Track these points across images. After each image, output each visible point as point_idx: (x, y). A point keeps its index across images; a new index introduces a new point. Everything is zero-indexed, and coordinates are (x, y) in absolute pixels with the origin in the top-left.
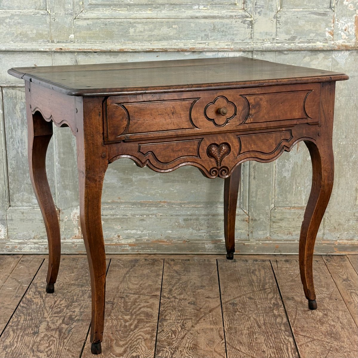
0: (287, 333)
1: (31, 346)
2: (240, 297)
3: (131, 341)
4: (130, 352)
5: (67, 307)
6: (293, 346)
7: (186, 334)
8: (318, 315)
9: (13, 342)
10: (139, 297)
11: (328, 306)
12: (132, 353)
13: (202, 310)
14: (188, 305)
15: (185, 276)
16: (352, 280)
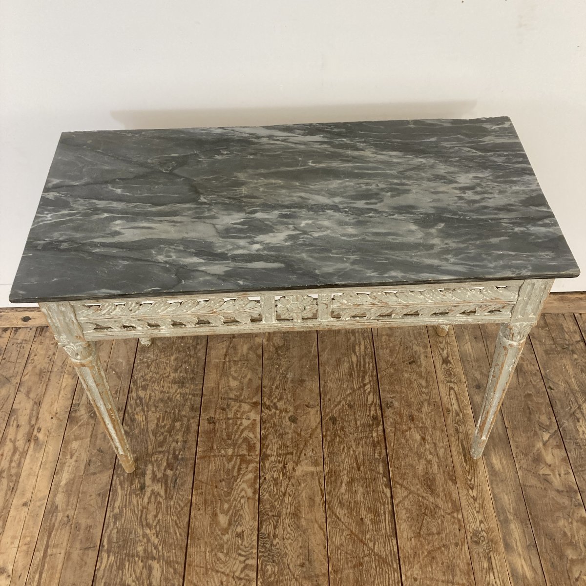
0: (385, 479)
1: (139, 516)
2: (340, 402)
3: (235, 502)
4: (234, 526)
5: (169, 431)
6: (390, 508)
7: (287, 487)
8: (416, 440)
9: (122, 507)
10: (240, 406)
11: (426, 419)
12: (237, 526)
13: (303, 433)
14: (289, 423)
15: (285, 358)
16: (452, 361)
